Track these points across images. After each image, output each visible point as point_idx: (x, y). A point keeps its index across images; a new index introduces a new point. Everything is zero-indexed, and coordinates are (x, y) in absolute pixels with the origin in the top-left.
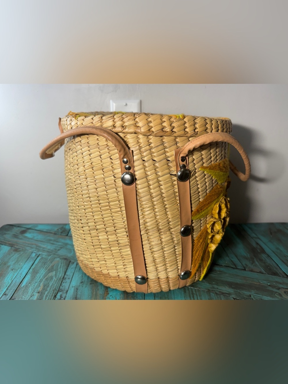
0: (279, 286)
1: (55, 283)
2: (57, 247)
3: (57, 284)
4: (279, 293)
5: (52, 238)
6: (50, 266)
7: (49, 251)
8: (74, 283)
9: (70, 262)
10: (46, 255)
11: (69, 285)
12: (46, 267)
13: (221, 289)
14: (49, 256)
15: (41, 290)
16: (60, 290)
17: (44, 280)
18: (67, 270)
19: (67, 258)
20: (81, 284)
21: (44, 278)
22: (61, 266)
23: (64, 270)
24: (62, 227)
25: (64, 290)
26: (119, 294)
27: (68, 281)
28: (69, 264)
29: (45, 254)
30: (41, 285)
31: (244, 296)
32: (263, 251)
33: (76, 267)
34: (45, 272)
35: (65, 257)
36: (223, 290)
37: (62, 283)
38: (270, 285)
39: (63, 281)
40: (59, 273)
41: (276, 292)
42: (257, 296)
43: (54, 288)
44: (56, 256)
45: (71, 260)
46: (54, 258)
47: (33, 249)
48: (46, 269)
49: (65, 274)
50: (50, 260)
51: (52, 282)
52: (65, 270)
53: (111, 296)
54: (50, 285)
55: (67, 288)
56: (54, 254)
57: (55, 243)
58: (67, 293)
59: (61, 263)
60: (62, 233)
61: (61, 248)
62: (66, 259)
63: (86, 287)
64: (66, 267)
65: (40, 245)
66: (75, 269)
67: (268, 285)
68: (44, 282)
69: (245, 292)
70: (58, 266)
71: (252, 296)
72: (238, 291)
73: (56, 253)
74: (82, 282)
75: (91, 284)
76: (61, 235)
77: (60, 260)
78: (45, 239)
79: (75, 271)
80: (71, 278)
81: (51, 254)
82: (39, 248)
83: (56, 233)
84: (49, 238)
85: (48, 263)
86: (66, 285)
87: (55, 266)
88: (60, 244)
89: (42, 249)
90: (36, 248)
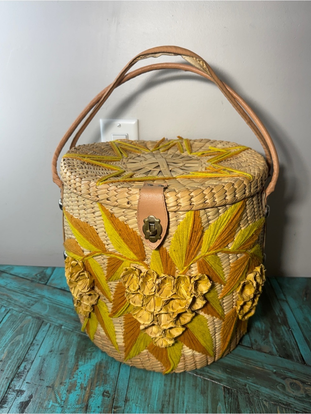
0: (287, 374)
1: (21, 350)
2: (32, 301)
3: (23, 351)
4: (283, 384)
5: (28, 288)
6: (19, 327)
7: (21, 305)
8: (42, 352)
9: (43, 322)
10: (17, 311)
11: (36, 354)
12: (14, 329)
13: (212, 373)
14: (20, 312)
15: (4, 358)
16: (25, 360)
17: (9, 345)
18: (37, 333)
19: (40, 317)
20: (50, 353)
21: (10, 342)
22: (31, 327)
23: (34, 333)
24: (42, 272)
25: (30, 360)
26: (90, 370)
27: (36, 348)
28: (41, 325)
29: (17, 309)
30: (5, 352)
31: (238, 385)
32: (285, 322)
33: (48, 330)
34: (11, 335)
35: (38, 315)
36: (214, 375)
37: (29, 350)
38: (275, 373)
39: (31, 348)
40: (27, 336)
41: (280, 383)
42: (254, 386)
43: (19, 357)
44: (27, 313)
45: (44, 320)
46: (25, 317)
47: (3, 302)
48: (14, 331)
49: (34, 339)
50: (20, 318)
51: (18, 349)
52: (36, 333)
53: (80, 371)
54: (16, 352)
55: (33, 357)
56: (27, 310)
57: (30, 294)
58: (32, 364)
59: (32, 324)
60: (40, 280)
61: (36, 302)
62: (38, 318)
63: (54, 358)
64: (36, 329)
65: (12, 296)
66: (46, 333)
67: (272, 371)
68: (9, 347)
69: (241, 380)
70: (28, 327)
71: (247, 386)
72: (233, 377)
73: (29, 309)
74: (51, 351)
75: (61, 354)
76: (39, 283)
77: (32, 319)
78: (18, 288)
79: (46, 336)
80: (40, 344)
81: (23, 309)
82: (10, 301)
83: (33, 280)
84: (24, 287)
85: (18, 322)
86: (32, 353)
87: (24, 327)
88: (35, 296)
89: (13, 302)
90: (7, 301)
